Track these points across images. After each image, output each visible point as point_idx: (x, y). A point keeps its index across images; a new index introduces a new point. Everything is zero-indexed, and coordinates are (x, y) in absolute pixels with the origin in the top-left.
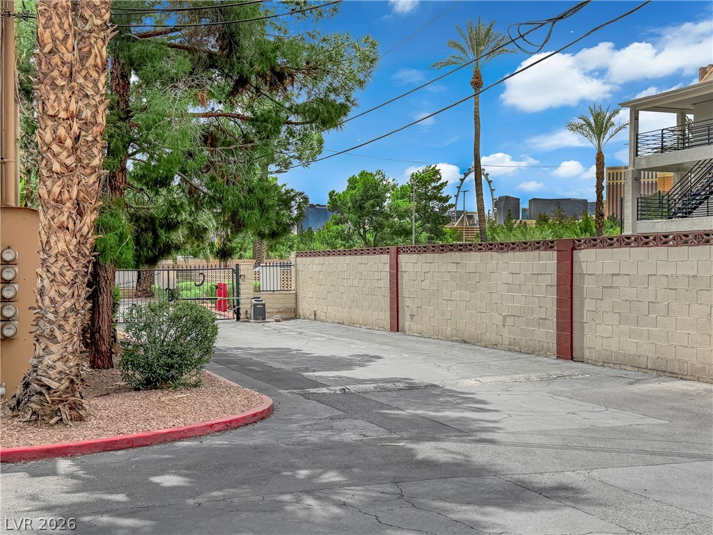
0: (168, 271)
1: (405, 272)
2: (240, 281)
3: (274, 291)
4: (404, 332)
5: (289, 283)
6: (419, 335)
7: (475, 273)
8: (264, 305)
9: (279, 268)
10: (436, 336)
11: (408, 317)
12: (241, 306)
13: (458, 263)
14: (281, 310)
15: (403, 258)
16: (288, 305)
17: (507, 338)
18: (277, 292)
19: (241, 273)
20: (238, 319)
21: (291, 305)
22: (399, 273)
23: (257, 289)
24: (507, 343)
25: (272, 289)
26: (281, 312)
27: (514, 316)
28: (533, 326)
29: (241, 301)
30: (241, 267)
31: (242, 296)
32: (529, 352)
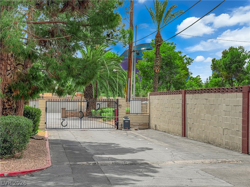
0: (81, 102)
1: (188, 104)
2: (119, 108)
3: (137, 114)
4: (187, 137)
5: (146, 109)
6: (192, 139)
7: (213, 105)
8: (129, 121)
9: (140, 101)
10: (199, 139)
11: (189, 128)
12: (119, 122)
13: (207, 99)
14: (141, 124)
15: (187, 96)
16: (145, 122)
17: (225, 141)
18: (139, 114)
19: (119, 104)
20: (117, 128)
21: (146, 121)
22: (186, 104)
23: (128, 113)
24: (224, 144)
25: (136, 113)
26: (141, 125)
27: (227, 129)
28: (234, 135)
29: (119, 119)
30: (119, 101)
31: (119, 116)
32: (232, 149)
